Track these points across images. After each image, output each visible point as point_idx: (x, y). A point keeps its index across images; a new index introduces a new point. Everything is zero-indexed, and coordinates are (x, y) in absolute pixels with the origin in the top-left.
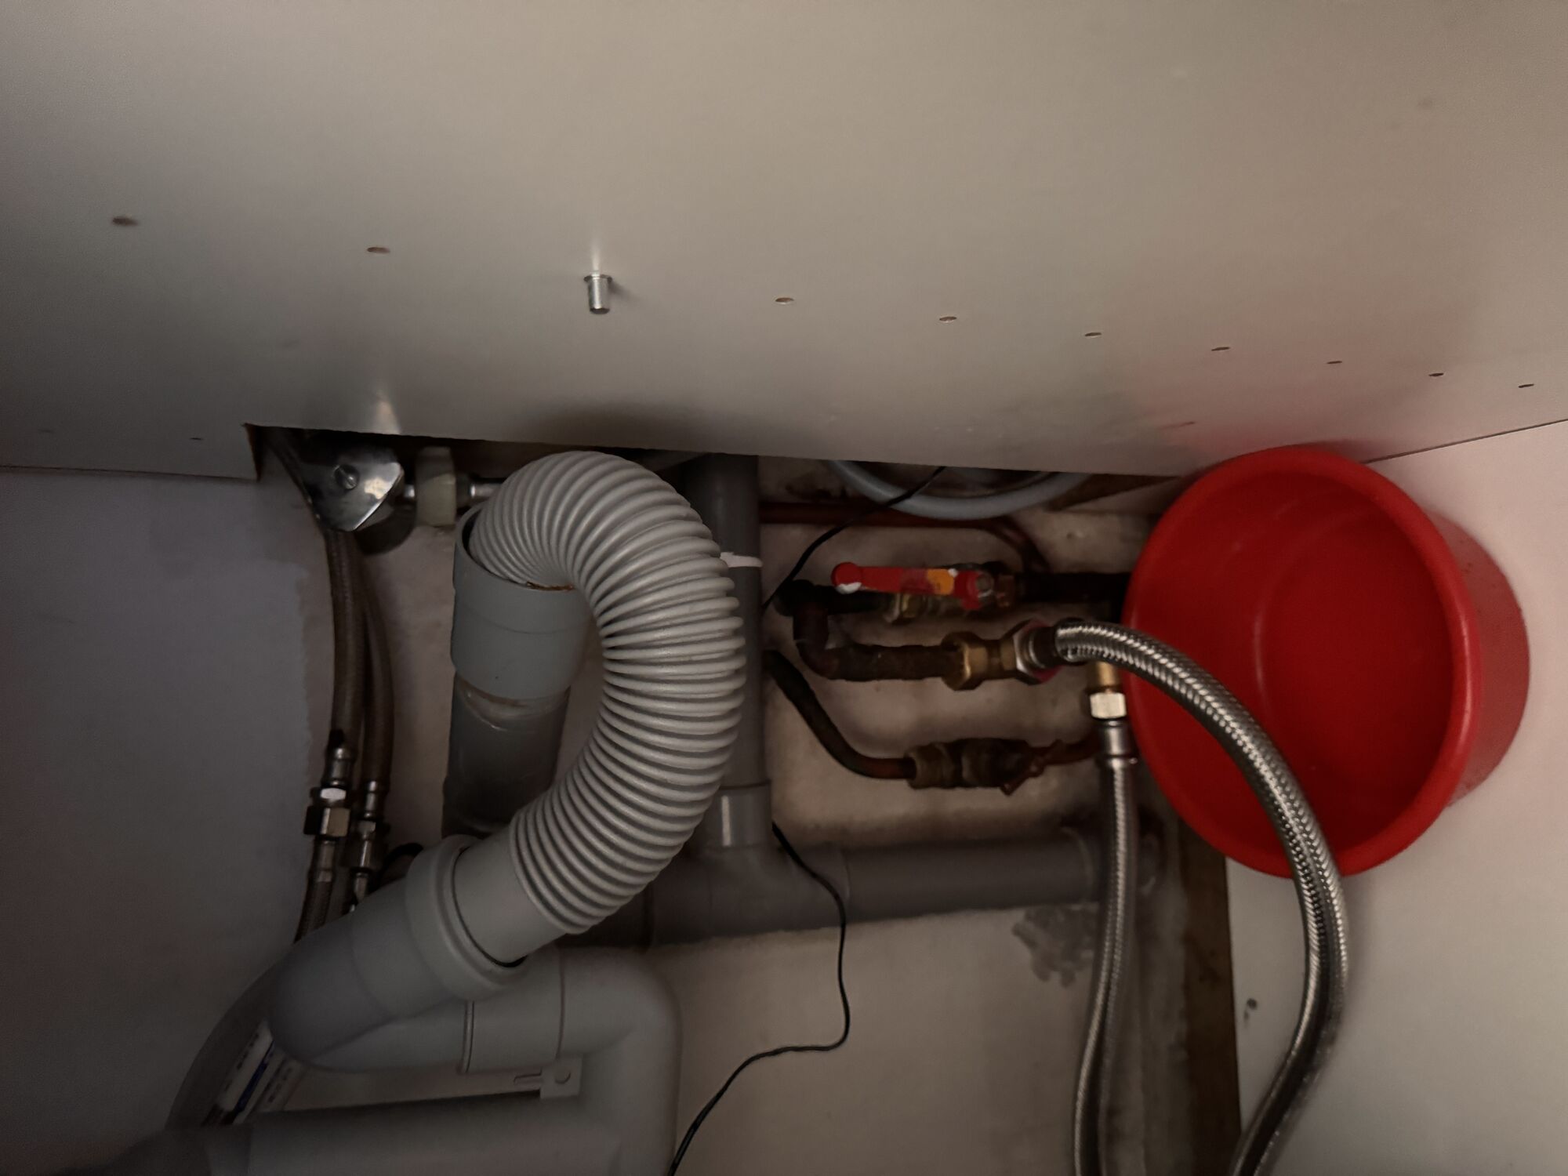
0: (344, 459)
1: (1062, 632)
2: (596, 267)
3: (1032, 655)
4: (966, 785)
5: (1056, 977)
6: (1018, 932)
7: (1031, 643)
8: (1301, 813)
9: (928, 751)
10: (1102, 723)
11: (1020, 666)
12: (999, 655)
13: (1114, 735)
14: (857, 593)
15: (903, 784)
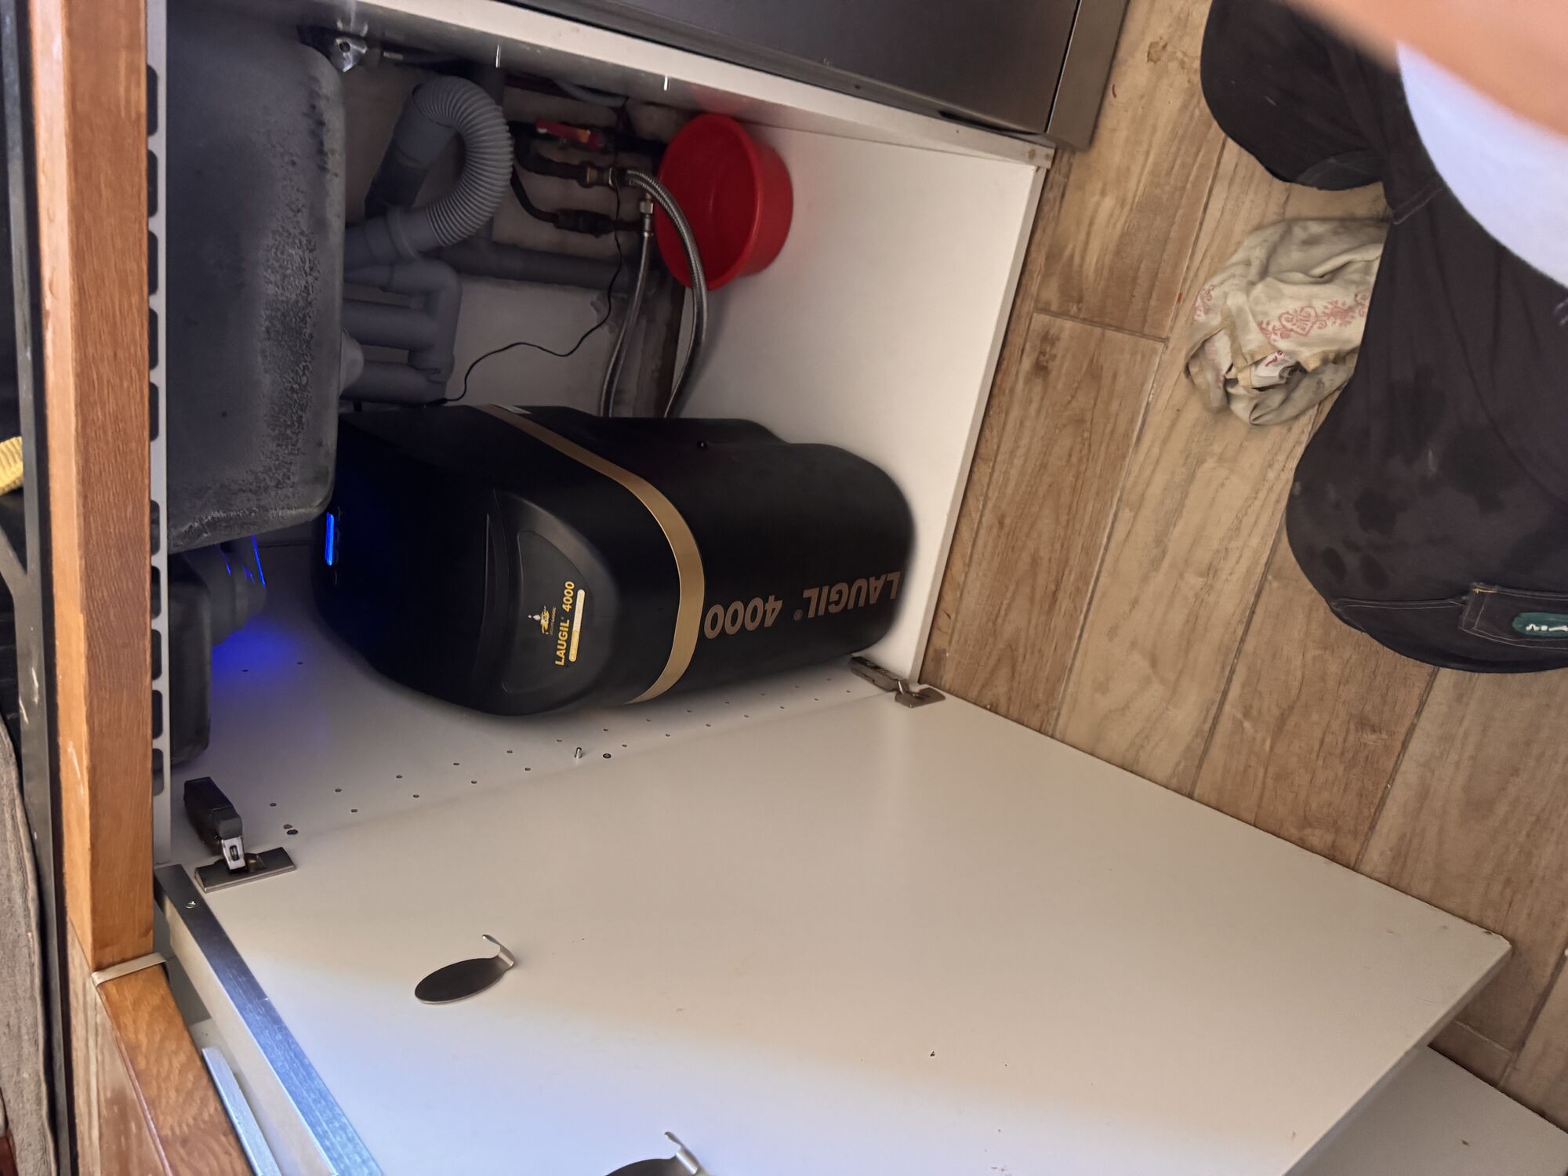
1: (629, 172)
3: (616, 178)
4: (579, 231)
5: (606, 327)
7: (617, 173)
9: (566, 212)
10: (643, 216)
11: (610, 182)
12: (602, 176)
13: (647, 222)
14: (546, 134)
15: (551, 224)
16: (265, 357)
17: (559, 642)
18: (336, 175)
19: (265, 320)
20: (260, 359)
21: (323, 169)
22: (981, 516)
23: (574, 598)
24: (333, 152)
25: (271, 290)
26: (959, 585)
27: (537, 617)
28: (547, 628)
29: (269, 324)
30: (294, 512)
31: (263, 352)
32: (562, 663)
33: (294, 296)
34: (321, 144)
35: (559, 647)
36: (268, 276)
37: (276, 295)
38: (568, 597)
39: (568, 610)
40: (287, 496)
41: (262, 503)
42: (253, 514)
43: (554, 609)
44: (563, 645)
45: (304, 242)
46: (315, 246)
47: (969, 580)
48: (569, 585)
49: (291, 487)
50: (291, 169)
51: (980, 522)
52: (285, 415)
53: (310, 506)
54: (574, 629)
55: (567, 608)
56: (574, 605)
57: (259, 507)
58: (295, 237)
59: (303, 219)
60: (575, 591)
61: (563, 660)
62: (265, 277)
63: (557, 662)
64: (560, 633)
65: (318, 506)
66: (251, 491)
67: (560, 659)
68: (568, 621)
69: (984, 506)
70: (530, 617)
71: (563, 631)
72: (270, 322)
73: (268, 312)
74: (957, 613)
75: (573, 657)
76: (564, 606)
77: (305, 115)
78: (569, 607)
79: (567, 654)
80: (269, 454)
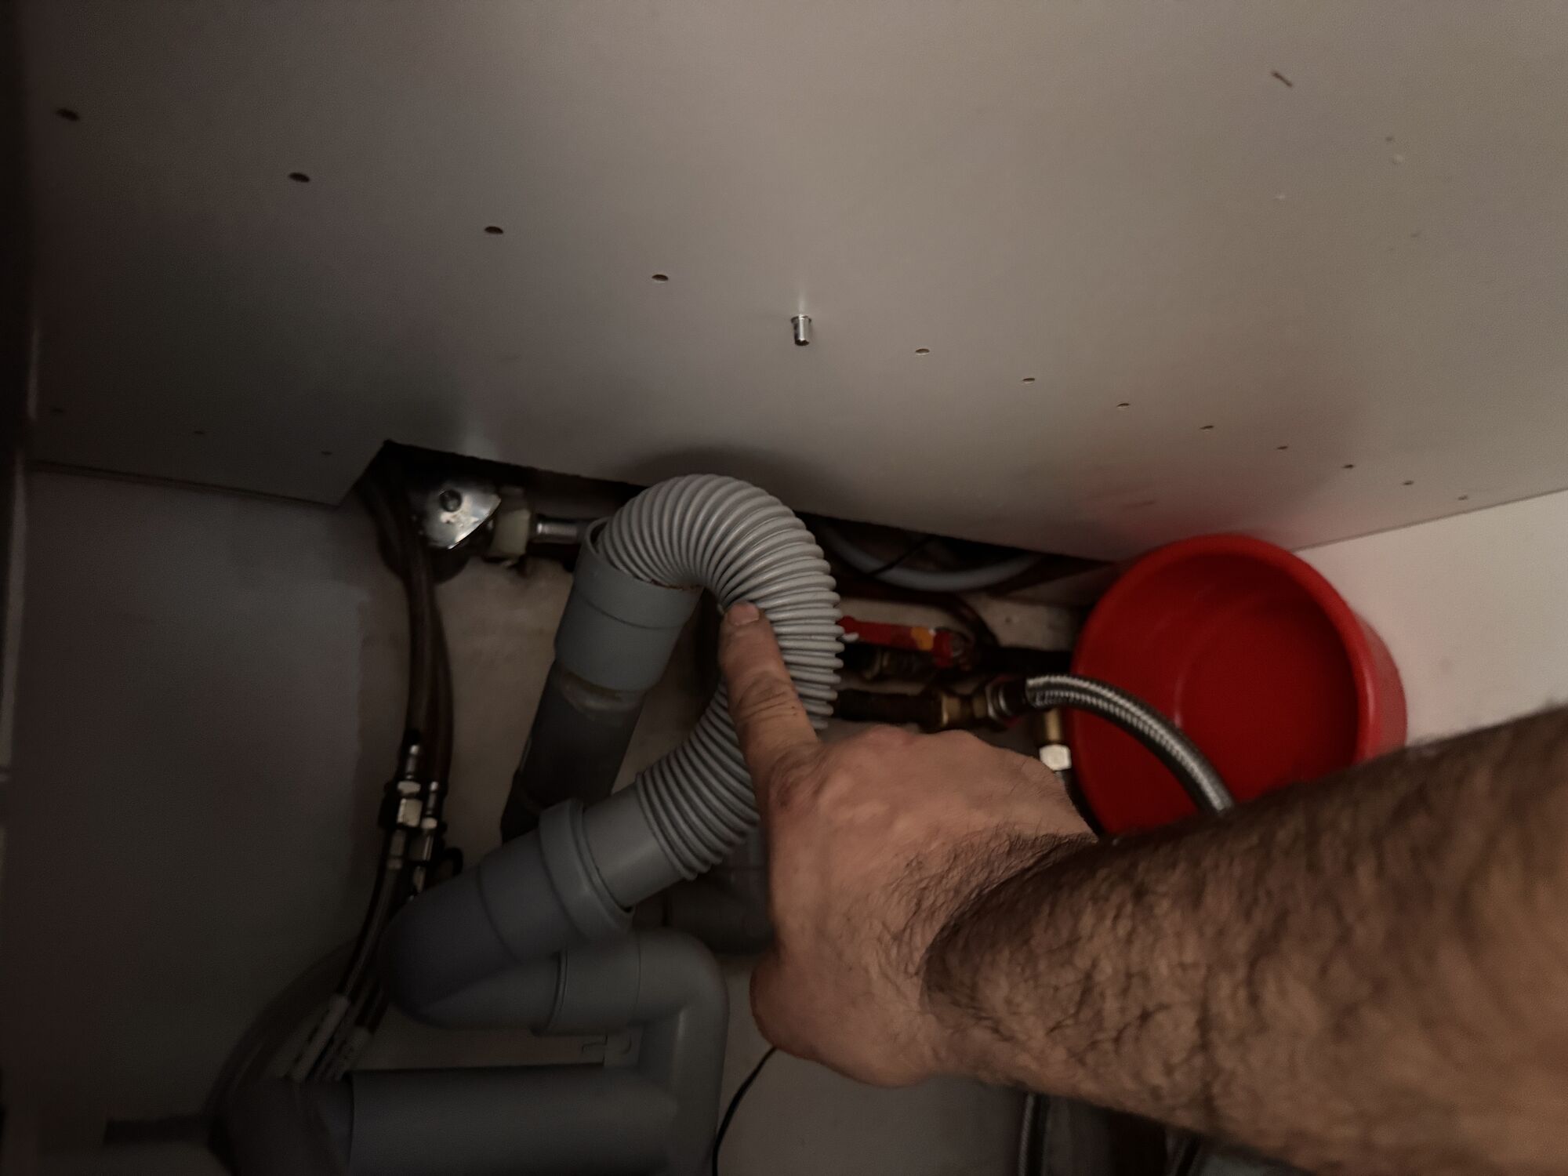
1: (1031, 682)
2: (801, 309)
3: (1002, 703)
7: (1001, 694)
11: (991, 712)
12: (972, 705)
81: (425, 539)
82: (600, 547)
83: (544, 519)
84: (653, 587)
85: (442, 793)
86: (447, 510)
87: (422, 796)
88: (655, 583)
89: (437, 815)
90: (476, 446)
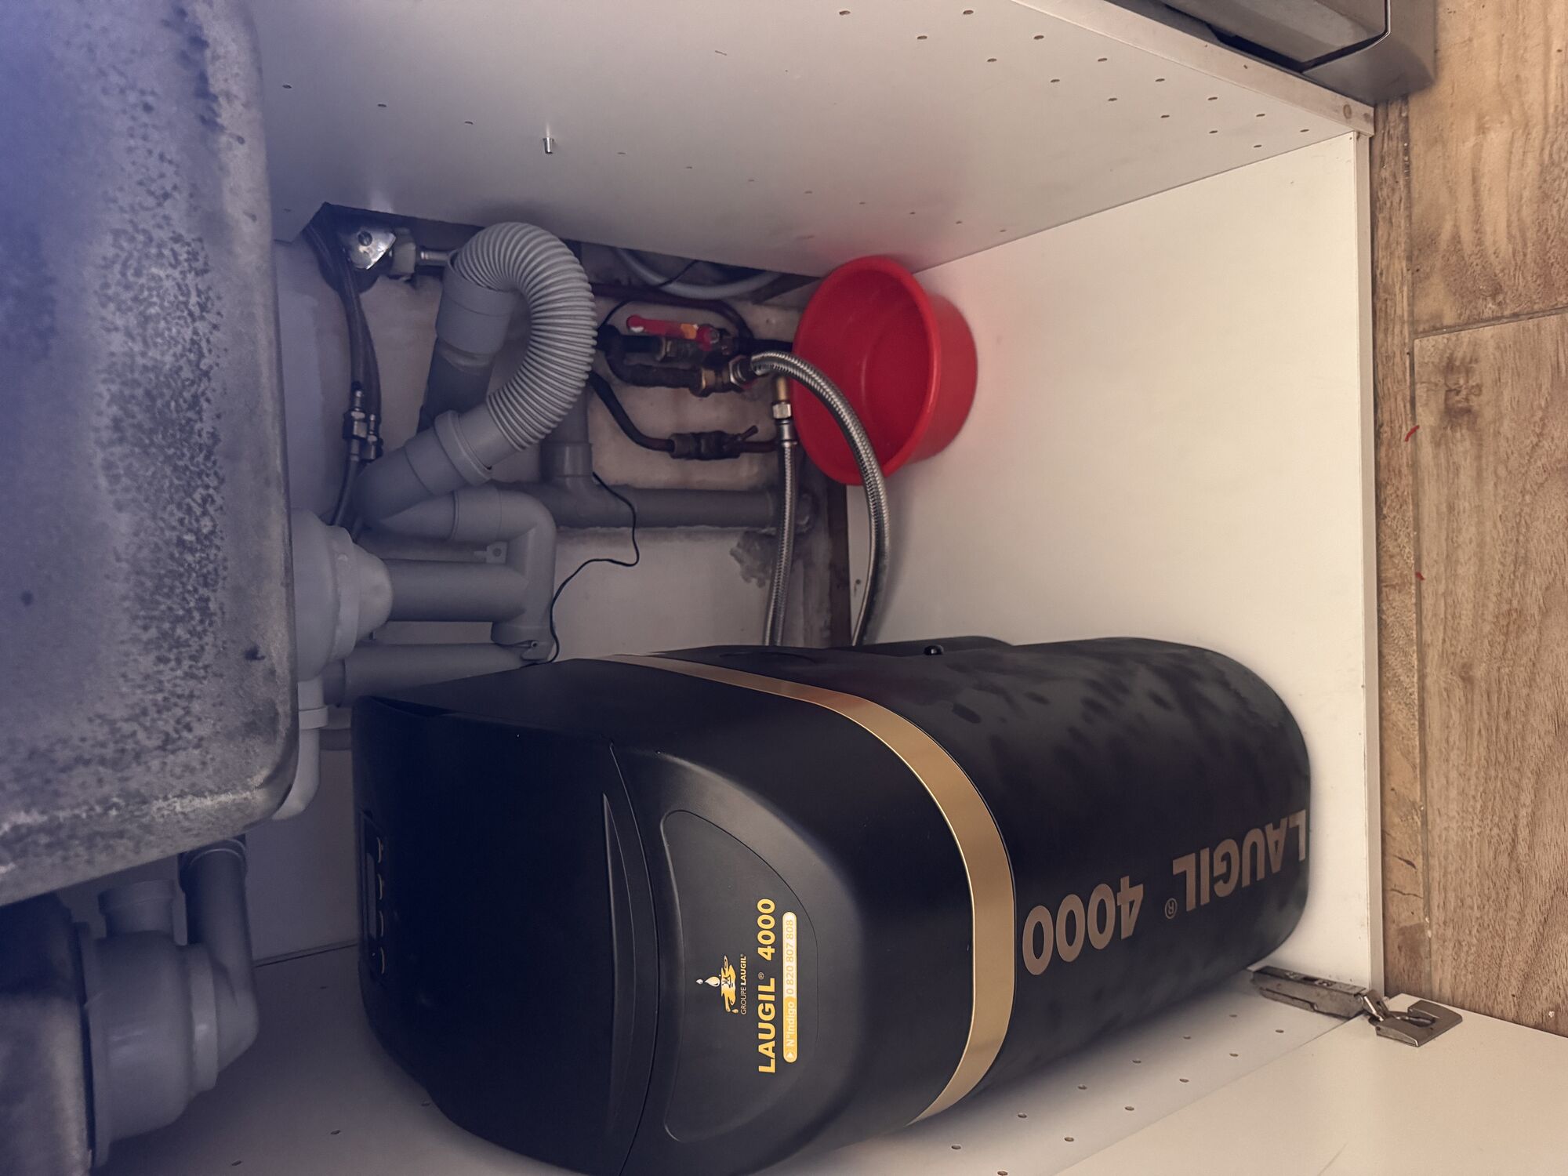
0: (363, 229)
1: (754, 358)
2: (548, 134)
3: (739, 373)
4: (701, 457)
5: (754, 581)
6: (733, 553)
7: (738, 367)
8: (868, 452)
9: (682, 438)
10: (779, 422)
11: (732, 379)
12: (721, 376)
13: (786, 428)
14: (641, 333)
15: (666, 454)
16: (115, 479)
17: (761, 1025)
18: (241, 140)
19: (109, 405)
20: (103, 482)
21: (209, 123)
22: (1422, 677)
23: (778, 930)
24: (228, 96)
25: (117, 343)
26: (1413, 804)
27: (713, 981)
28: (733, 999)
29: (120, 413)
30: (209, 802)
31: (109, 466)
32: (772, 1069)
33: (168, 359)
34: (203, 78)
35: (761, 1036)
36: (110, 317)
37: (131, 355)
38: (765, 933)
39: (769, 958)
40: (188, 768)
41: (133, 785)
42: (114, 813)
43: (743, 960)
44: (768, 1031)
45: (183, 257)
46: (206, 264)
47: (1433, 792)
48: (766, 906)
49: (197, 746)
50: (145, 118)
51: (1422, 688)
52: (168, 596)
53: (247, 788)
54: (785, 995)
55: (766, 953)
56: (778, 945)
57: (126, 795)
58: (160, 246)
59: (176, 210)
60: (778, 916)
61: (773, 1062)
62: (103, 319)
63: (762, 1069)
64: (761, 1007)
65: (261, 786)
66: (103, 761)
67: (766, 1061)
68: (772, 981)
69: (1422, 660)
70: (700, 981)
71: (764, 1002)
72: (121, 408)
73: (115, 388)
74: (1426, 856)
75: (790, 1056)
76: (761, 951)
77: (166, 24)
78: (771, 950)
79: (779, 1049)
80: (139, 680)
81: (351, 264)
82: (456, 267)
83: (425, 249)
84: (488, 290)
85: (378, 422)
86: (363, 244)
87: (366, 420)
88: (489, 288)
89: (376, 434)
90: (380, 204)
